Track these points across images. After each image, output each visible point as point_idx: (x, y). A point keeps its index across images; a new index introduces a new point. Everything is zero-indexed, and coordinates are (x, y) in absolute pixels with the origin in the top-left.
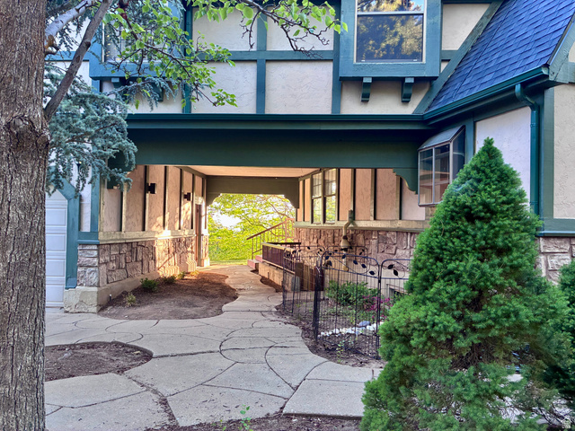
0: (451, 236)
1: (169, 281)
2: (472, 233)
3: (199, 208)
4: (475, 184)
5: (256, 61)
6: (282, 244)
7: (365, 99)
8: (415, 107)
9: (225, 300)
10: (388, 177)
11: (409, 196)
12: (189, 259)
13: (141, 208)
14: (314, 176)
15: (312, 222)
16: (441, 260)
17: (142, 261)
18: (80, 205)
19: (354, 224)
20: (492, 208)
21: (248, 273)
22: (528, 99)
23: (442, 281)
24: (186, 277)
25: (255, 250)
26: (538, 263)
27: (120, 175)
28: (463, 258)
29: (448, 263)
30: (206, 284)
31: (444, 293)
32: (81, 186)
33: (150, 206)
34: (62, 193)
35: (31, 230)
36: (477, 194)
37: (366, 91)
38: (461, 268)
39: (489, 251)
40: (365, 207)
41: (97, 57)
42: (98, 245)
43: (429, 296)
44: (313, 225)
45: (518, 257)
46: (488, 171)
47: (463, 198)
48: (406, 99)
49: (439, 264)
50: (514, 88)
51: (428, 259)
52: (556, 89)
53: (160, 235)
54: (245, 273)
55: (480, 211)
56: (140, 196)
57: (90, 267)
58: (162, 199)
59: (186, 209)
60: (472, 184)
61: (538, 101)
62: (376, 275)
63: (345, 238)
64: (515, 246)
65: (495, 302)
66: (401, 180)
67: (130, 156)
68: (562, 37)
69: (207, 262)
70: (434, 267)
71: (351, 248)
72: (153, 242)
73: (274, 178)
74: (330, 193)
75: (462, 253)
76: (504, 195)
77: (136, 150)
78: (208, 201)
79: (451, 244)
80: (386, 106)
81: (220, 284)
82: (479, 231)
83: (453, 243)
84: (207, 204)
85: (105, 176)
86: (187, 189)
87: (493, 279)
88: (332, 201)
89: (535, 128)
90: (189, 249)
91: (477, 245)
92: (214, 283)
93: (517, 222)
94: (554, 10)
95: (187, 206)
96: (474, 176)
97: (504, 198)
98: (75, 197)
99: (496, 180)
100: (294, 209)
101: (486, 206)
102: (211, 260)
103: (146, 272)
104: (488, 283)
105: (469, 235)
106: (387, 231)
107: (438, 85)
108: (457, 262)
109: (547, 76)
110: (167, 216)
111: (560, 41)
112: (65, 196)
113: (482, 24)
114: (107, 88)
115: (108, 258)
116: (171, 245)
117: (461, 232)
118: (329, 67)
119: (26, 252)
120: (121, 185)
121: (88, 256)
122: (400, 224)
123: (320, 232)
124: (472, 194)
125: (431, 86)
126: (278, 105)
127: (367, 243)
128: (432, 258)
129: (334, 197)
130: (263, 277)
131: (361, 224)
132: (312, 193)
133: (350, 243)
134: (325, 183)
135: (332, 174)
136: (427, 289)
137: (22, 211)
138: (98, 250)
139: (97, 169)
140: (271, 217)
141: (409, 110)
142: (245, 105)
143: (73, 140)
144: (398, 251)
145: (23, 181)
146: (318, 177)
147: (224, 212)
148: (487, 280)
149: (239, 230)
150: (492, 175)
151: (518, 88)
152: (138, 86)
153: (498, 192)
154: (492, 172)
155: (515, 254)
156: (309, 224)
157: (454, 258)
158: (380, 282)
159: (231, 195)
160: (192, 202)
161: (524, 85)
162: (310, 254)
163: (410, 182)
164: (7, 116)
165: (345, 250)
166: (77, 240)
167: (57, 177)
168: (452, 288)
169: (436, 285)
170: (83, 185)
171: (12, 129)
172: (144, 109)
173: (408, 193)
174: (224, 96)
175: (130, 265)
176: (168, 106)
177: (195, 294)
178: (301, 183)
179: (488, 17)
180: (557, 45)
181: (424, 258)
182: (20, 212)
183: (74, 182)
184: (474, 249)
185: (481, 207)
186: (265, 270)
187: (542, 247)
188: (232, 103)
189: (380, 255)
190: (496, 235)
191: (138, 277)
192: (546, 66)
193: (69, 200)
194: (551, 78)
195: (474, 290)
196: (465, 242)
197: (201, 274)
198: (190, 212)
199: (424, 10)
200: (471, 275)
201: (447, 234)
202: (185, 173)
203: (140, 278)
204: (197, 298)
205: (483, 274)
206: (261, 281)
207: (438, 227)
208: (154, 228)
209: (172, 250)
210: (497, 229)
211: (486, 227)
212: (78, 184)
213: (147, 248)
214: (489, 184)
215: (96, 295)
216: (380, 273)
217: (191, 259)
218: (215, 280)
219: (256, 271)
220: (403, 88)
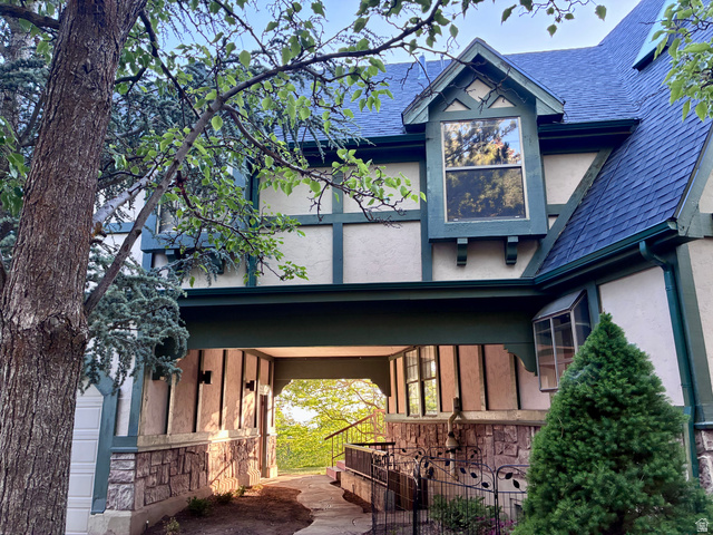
0: (573, 438)
1: (225, 500)
2: (600, 434)
3: (264, 400)
4: (595, 370)
5: (331, 225)
6: (370, 445)
7: (462, 263)
8: (523, 270)
9: (297, 525)
10: (498, 355)
11: (528, 379)
12: (251, 468)
13: (192, 403)
14: (407, 354)
15: (408, 414)
16: (565, 471)
17: (190, 473)
18: (119, 402)
19: (461, 416)
20: (620, 400)
21: (326, 485)
22: (657, 258)
23: (568, 499)
24: (246, 494)
25: (335, 454)
26: (705, 466)
27: (168, 364)
28: (591, 467)
29: (574, 475)
30: (271, 503)
31: (572, 517)
32: (120, 380)
33: (204, 400)
34: (98, 388)
35: (55, 447)
36: (599, 383)
37: (462, 253)
38: (590, 482)
39: (623, 457)
40: (474, 394)
41: (150, 231)
42: (136, 454)
43: (553, 520)
44: (410, 418)
45: (662, 465)
46: (609, 353)
47: (582, 388)
48: (511, 262)
49: (562, 475)
50: (637, 246)
51: (548, 468)
52: (690, 245)
53: (215, 437)
54: (323, 486)
55: (606, 405)
56: (192, 387)
57: (124, 483)
58: (219, 390)
59: (249, 402)
60: (591, 371)
61: (670, 260)
62: (491, 488)
63: (451, 435)
64: (656, 449)
65: (639, 528)
66: (515, 358)
67: (181, 341)
68: (687, 186)
69: (274, 472)
70: (556, 479)
71: (459, 448)
72: (206, 446)
73: (358, 357)
74: (428, 376)
75: (589, 460)
76: (634, 384)
77: (188, 335)
78: (276, 391)
79: (574, 449)
80: (488, 270)
81: (290, 502)
82: (608, 430)
83: (577, 447)
84: (274, 395)
85: (150, 366)
86: (250, 376)
87: (633, 496)
88: (432, 385)
89: (671, 292)
90: (251, 455)
91: (607, 450)
92: (282, 501)
93: (653, 417)
94: (673, 156)
95: (250, 397)
96: (593, 360)
97: (634, 388)
98: (113, 394)
99: (621, 365)
100: (384, 397)
101: (612, 398)
102: (279, 468)
103: (195, 488)
104: (628, 502)
105: (596, 435)
106: (504, 424)
107: (548, 244)
108: (585, 474)
109: (676, 231)
110: (224, 411)
111: (686, 191)
112: (100, 391)
113: (591, 175)
114: (160, 263)
115: (147, 471)
116: (228, 449)
117: (585, 433)
118: (417, 227)
119: (46, 475)
120: (169, 378)
121: (124, 468)
122: (519, 415)
123: (419, 428)
124: (592, 383)
125: (540, 245)
126: (359, 272)
127: (480, 441)
128: (552, 467)
129: (434, 381)
130: (347, 492)
131: (471, 416)
132: (406, 376)
133: (458, 441)
134: (422, 363)
135: (429, 352)
136: (551, 511)
137: (47, 424)
138: (135, 460)
139: (141, 358)
140: (355, 408)
141: (515, 274)
142: (320, 275)
143: (115, 327)
144: (520, 452)
145: (52, 388)
146: (413, 354)
147: (296, 403)
148: (626, 497)
149: (316, 426)
150: (614, 358)
151: (643, 245)
152: (196, 260)
153: (625, 380)
154: (614, 354)
155: (658, 461)
156: (405, 417)
157: (580, 467)
158: (496, 497)
159: (305, 381)
160: (256, 392)
161: (648, 242)
162: (405, 460)
163: (527, 361)
164: (41, 314)
165: (453, 451)
166: (111, 446)
167: (93, 369)
168: (582, 509)
169: (561, 505)
170: (124, 379)
171: (46, 329)
172: (201, 284)
173: (526, 375)
174: (294, 268)
175: (175, 479)
176: (230, 279)
177: (257, 518)
178: (392, 363)
179: (597, 167)
180: (683, 196)
181: (542, 467)
182: (45, 426)
183: (113, 375)
184: (604, 454)
185: (605, 400)
186: (348, 483)
187: (705, 443)
188: (303, 275)
189: (497, 457)
190: (630, 436)
191: (184, 495)
192: (673, 219)
193: (105, 395)
194: (681, 233)
195: (611, 511)
196: (593, 446)
197: (266, 488)
198: (253, 406)
199: (521, 162)
200: (604, 491)
201: (568, 435)
202: (248, 356)
203: (186, 496)
204: (260, 524)
205: (620, 489)
206: (344, 496)
207: (556, 425)
208: (208, 428)
209: (229, 456)
210: (630, 427)
211: (615, 425)
212: (118, 378)
213: (198, 455)
214: (612, 369)
215: (129, 523)
216: (495, 484)
217: (253, 468)
218: (284, 497)
219: (337, 483)
220: (507, 249)
